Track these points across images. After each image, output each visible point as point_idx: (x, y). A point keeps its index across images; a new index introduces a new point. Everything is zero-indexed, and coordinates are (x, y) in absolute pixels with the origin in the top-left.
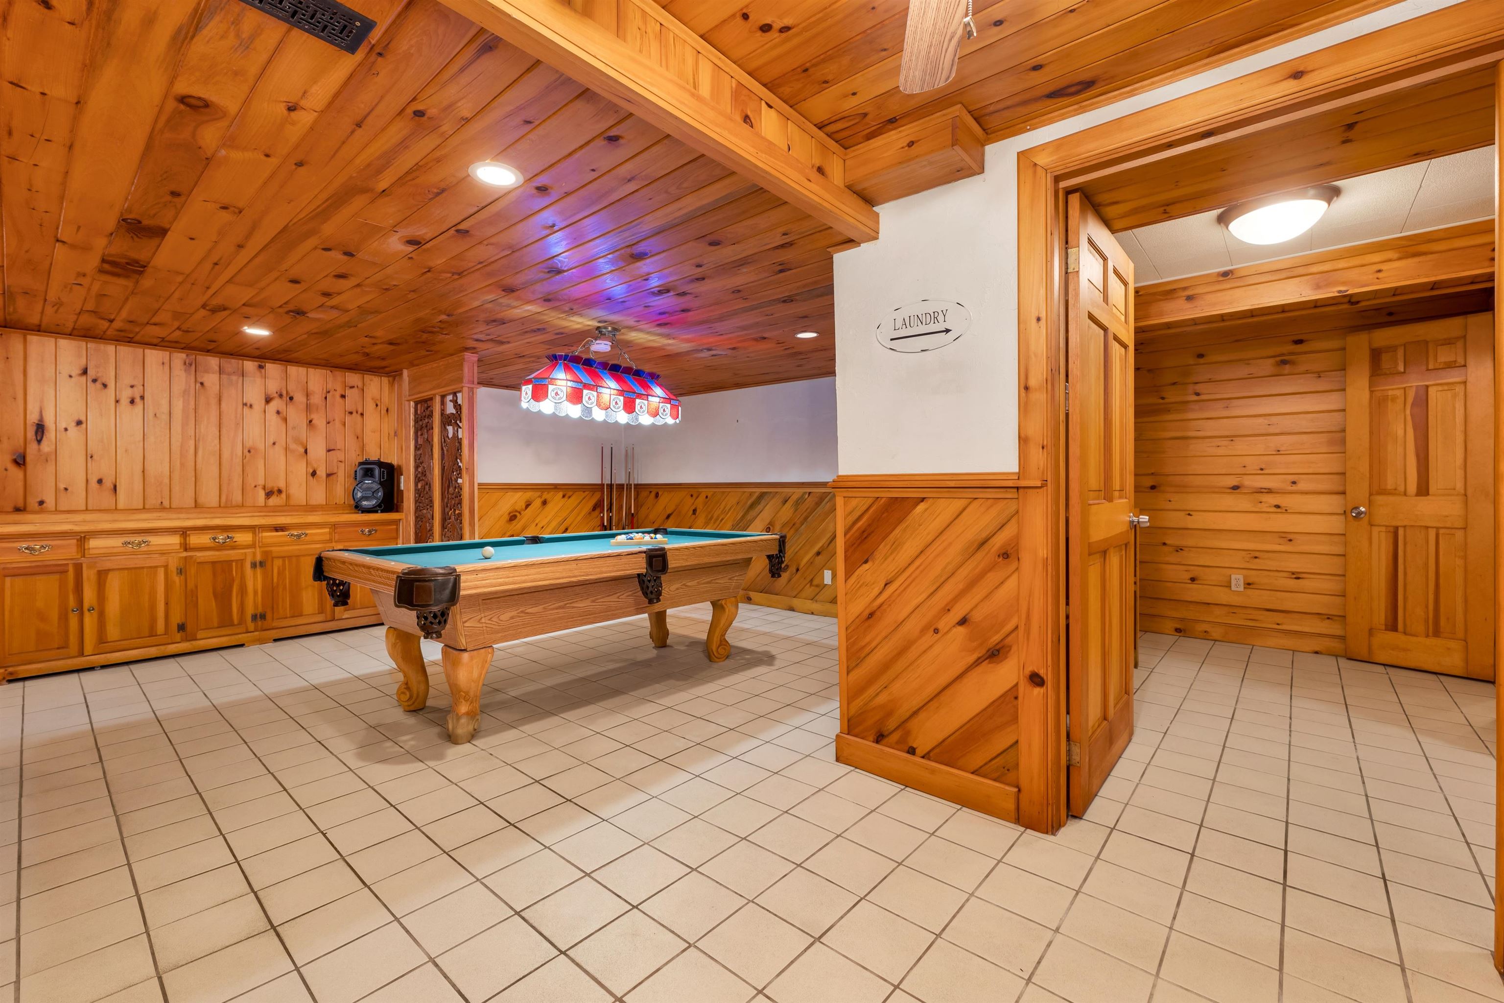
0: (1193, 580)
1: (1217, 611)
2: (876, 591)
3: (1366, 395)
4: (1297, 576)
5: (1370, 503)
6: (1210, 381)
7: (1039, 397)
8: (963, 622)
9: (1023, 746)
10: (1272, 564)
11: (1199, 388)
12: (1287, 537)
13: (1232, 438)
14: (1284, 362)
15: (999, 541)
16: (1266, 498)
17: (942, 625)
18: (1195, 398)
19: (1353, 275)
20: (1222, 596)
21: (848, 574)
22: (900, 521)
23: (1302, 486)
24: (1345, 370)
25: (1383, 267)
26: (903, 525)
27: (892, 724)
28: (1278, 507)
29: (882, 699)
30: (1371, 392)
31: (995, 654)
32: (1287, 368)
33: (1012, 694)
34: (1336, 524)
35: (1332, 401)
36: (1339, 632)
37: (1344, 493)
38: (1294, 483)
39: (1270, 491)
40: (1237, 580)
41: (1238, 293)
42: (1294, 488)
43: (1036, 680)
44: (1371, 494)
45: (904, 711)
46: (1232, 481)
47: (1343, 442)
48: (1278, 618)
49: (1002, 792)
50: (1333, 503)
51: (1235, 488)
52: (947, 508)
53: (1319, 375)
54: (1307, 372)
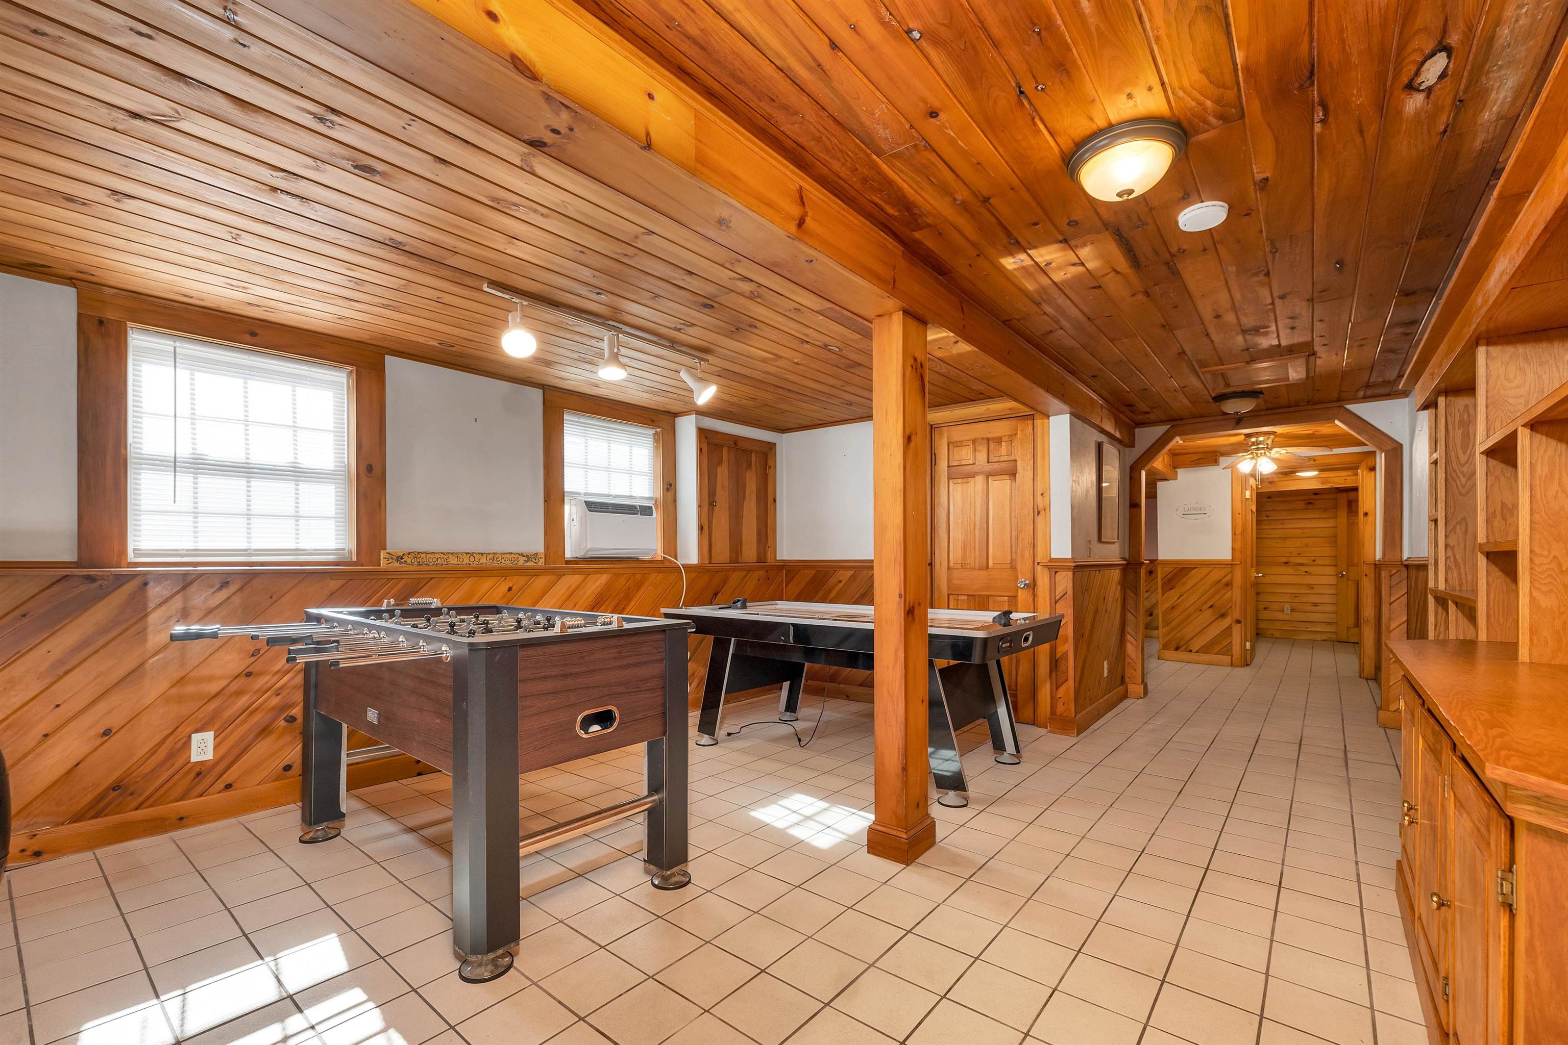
0: (1265, 609)
1: (1278, 623)
2: (1175, 599)
3: (1346, 520)
4: (1315, 605)
5: (1347, 571)
6: (1274, 510)
7: (1239, 537)
8: (1211, 607)
9: (1234, 642)
10: (1304, 599)
11: (1268, 513)
12: (1311, 586)
13: (1285, 538)
14: (1310, 503)
15: (1224, 580)
16: (1301, 568)
17: (1204, 608)
18: (1266, 518)
19: (1336, 480)
20: (1280, 616)
21: (1163, 594)
22: (1186, 575)
23: (1317, 562)
24: (1336, 508)
25: (1347, 478)
26: (1187, 576)
27: (1183, 643)
28: (1306, 572)
29: (1179, 635)
30: (1348, 520)
31: (1223, 616)
32: (1310, 506)
33: (1230, 628)
34: (1333, 580)
35: (1331, 523)
36: (1335, 630)
37: (1336, 566)
38: (1314, 561)
39: (1302, 565)
40: (1287, 610)
41: (1291, 482)
42: (1314, 563)
43: (1238, 622)
44: (1348, 566)
45: (1188, 638)
46: (1285, 560)
47: (1336, 542)
48: (1307, 625)
49: (1227, 659)
50: (1331, 570)
51: (1286, 563)
52: (1205, 570)
53: (1325, 510)
54: (1320, 509)
